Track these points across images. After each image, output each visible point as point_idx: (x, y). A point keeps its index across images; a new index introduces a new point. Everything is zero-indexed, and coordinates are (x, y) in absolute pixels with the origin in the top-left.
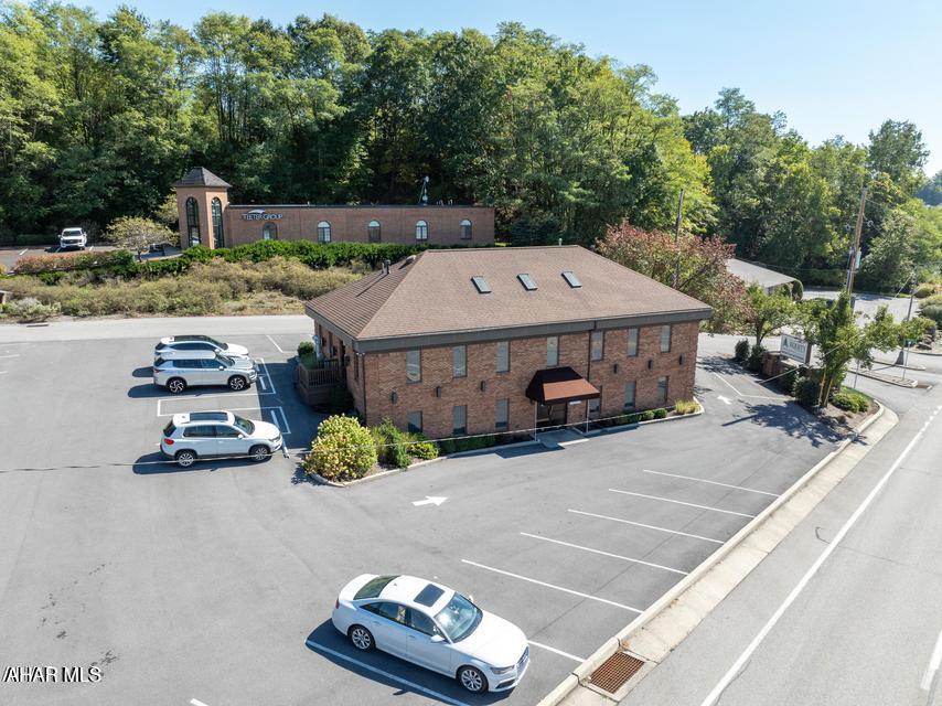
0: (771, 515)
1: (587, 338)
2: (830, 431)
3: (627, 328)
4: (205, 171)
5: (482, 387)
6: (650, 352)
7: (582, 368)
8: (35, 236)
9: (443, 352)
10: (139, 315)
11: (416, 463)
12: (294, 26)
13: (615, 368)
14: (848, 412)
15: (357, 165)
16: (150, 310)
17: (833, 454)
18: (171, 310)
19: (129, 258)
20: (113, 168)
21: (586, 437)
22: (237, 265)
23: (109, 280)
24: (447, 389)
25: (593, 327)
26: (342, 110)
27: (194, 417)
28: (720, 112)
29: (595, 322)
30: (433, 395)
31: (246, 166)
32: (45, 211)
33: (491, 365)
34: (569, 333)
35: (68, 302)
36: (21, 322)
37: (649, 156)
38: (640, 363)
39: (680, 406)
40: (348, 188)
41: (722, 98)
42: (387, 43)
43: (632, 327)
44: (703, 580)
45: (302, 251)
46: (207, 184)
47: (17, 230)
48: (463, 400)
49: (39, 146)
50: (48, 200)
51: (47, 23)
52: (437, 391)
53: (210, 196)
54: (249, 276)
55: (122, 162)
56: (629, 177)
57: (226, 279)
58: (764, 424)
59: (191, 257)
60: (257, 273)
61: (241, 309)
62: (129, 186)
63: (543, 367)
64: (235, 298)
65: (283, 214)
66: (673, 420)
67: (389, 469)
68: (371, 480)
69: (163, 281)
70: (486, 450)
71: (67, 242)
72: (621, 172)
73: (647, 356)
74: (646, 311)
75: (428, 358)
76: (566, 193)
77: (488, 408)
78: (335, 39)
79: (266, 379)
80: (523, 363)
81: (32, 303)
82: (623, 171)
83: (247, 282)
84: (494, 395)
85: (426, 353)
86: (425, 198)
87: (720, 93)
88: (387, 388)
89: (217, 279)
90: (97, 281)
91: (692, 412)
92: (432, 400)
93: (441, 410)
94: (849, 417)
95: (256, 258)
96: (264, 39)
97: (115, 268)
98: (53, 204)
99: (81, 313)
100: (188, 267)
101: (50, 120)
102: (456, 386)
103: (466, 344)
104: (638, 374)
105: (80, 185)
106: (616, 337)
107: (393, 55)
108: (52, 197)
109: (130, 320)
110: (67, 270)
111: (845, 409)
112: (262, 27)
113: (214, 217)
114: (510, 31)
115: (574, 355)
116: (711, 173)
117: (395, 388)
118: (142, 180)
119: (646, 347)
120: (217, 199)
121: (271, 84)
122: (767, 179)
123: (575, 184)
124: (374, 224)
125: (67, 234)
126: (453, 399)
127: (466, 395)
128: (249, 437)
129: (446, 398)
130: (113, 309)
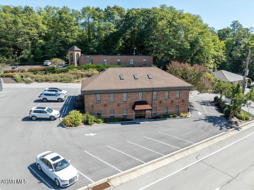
0: (188, 149)
1: (152, 93)
2: (229, 125)
3: (165, 91)
4: (75, 47)
5: (119, 105)
6: (172, 98)
7: (150, 102)
8: (39, 63)
9: (107, 95)
10: (53, 82)
11: (95, 124)
12: (107, 8)
13: (161, 102)
14: (240, 120)
15: (121, 45)
16: (56, 81)
17: (225, 132)
18: (61, 81)
19: (54, 68)
20: (59, 46)
21: (149, 121)
22: (80, 71)
23: (48, 74)
24: (108, 105)
25: (153, 90)
26: (115, 30)
27: (38, 108)
28: (231, 28)
29: (153, 88)
30: (104, 106)
31: (90, 45)
32: (42, 56)
33: (121, 99)
34: (146, 91)
35: (37, 79)
36: (26, 83)
37: (196, 41)
38: (169, 101)
39: (182, 114)
40: (118, 51)
41: (233, 24)
42: (129, 12)
43: (167, 91)
44: (149, 166)
45: (98, 67)
46: (75, 50)
47: (36, 61)
48: (113, 108)
49: (41, 41)
50: (43, 54)
51: (48, 11)
52: (105, 105)
53: (76, 53)
54: (82, 73)
55: (61, 44)
56: (190, 47)
57: (76, 74)
58: (208, 121)
59: (69, 68)
60: (84, 73)
61: (79, 82)
62: (62, 50)
63: (138, 101)
64: (78, 79)
65: (95, 58)
66: (179, 118)
67: (86, 125)
68: (79, 128)
69: (61, 74)
70: (119, 122)
71: (45, 64)
72: (187, 45)
73: (171, 100)
74: (171, 86)
75: (102, 96)
76: (170, 52)
77: (120, 111)
78: (116, 12)
79: (69, 100)
80: (131, 99)
81: (29, 79)
82: (188, 46)
83: (82, 75)
84: (122, 107)
85: (102, 95)
86: (134, 53)
87: (232, 22)
88: (91, 104)
89: (74, 74)
90: (46, 74)
91: (186, 116)
92: (104, 108)
93: (106, 111)
94: (240, 121)
95: (85, 69)
96: (97, 12)
97: (50, 71)
98: (45, 55)
99: (39, 81)
100: (68, 71)
101: (44, 35)
102: (111, 104)
103: (114, 93)
104: (169, 104)
105: (50, 50)
106: (161, 93)
107: (130, 15)
108: (44, 53)
109: (50, 84)
110: (40, 71)
111: (240, 119)
112: (97, 9)
113: (77, 59)
114: (163, 7)
115: (147, 98)
116: (226, 46)
117: (93, 104)
118: (65, 49)
119: (171, 97)
120: (78, 54)
121: (97, 24)
122: (245, 47)
123: (173, 49)
124: (119, 60)
125: (46, 62)
126: (110, 108)
127: (114, 107)
128: (50, 114)
129: (108, 108)
130: (47, 81)
